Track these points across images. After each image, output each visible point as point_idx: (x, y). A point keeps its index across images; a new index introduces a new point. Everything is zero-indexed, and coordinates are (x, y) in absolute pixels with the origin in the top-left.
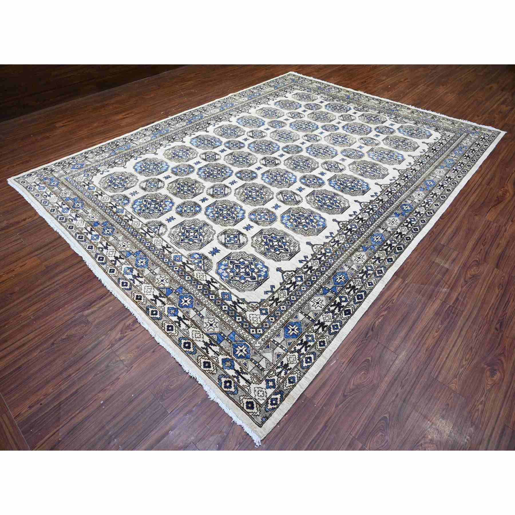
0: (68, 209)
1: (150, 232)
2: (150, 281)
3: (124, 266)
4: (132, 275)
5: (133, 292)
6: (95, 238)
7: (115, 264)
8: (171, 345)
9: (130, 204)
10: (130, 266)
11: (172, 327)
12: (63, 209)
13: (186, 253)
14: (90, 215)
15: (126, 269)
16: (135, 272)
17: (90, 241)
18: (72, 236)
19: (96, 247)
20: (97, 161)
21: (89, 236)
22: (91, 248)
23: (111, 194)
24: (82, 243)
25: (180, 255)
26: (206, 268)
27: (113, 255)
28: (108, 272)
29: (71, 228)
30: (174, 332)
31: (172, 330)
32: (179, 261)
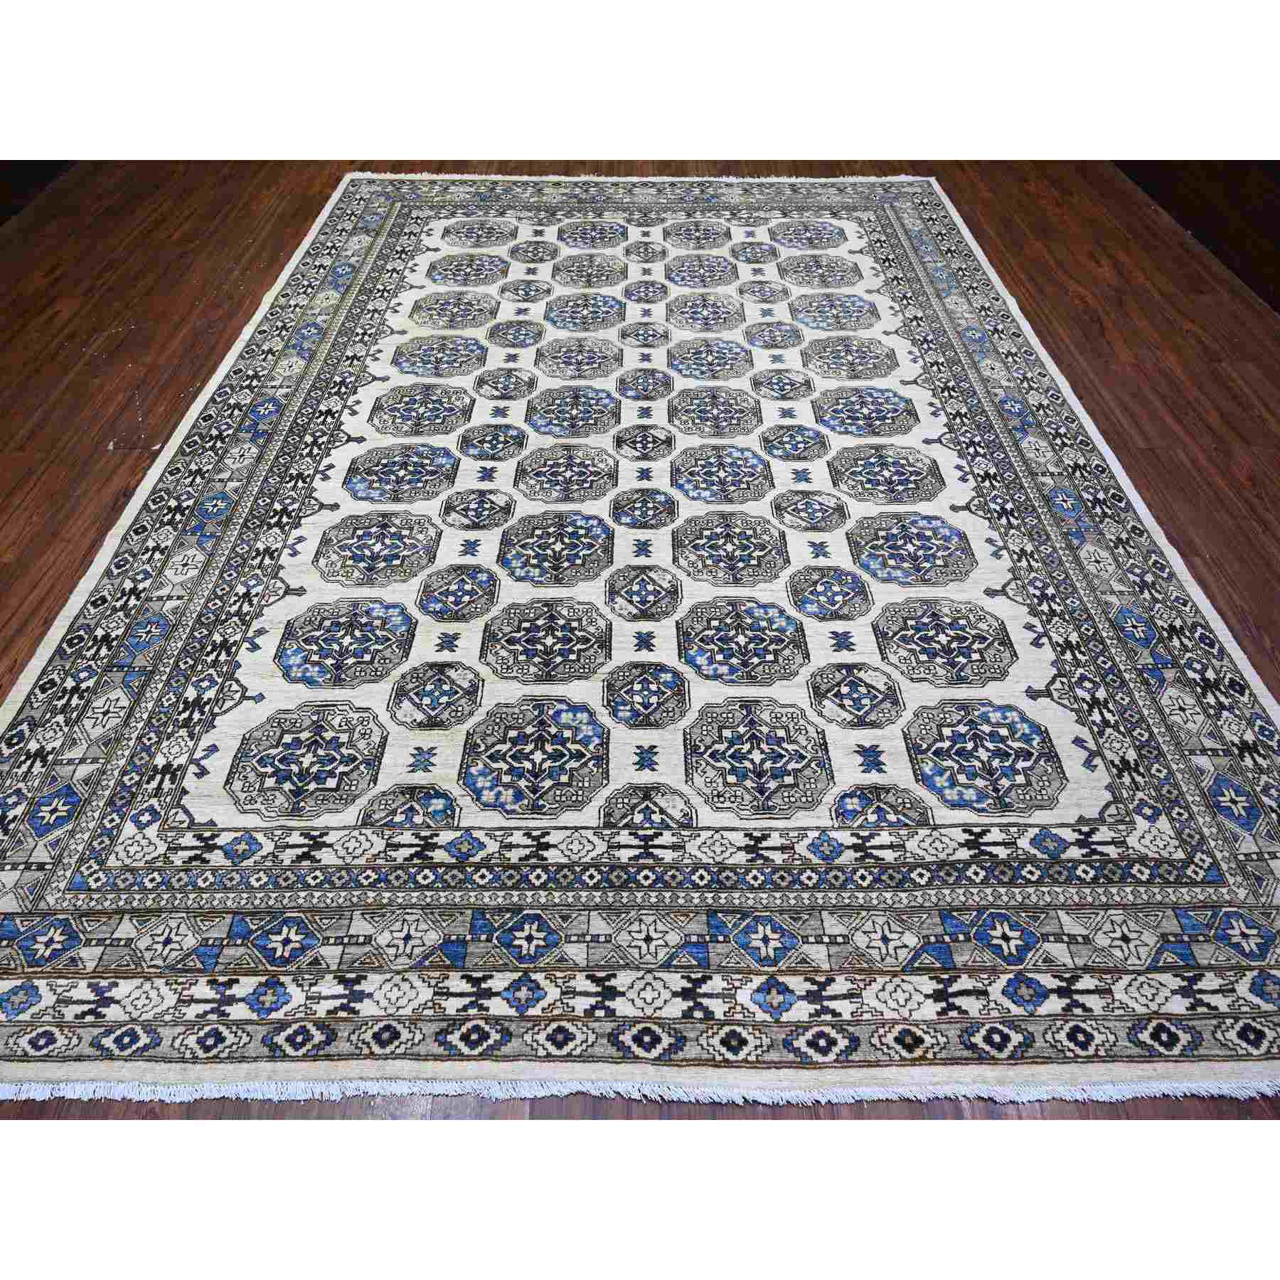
0: (273, 983)
1: (651, 838)
2: (862, 969)
3: (744, 996)
4: (801, 998)
5: (875, 1041)
6: (523, 993)
7: (709, 1015)
8: (1140, 1073)
9: (465, 801)
10: (758, 981)
11: (1077, 1029)
12: (253, 1001)
13: (822, 817)
14: (384, 939)
15: (760, 997)
16: (798, 984)
17: (523, 1017)
18: (437, 1058)
19: (578, 1018)
20: (111, 742)
21: (497, 1007)
22: (561, 1038)
23: (350, 815)
24: (506, 1050)
25: (816, 834)
26: (915, 815)
27: (666, 995)
28: (730, 1056)
29: (387, 1036)
30: (1098, 1038)
31: (1090, 1037)
32: (840, 854)
